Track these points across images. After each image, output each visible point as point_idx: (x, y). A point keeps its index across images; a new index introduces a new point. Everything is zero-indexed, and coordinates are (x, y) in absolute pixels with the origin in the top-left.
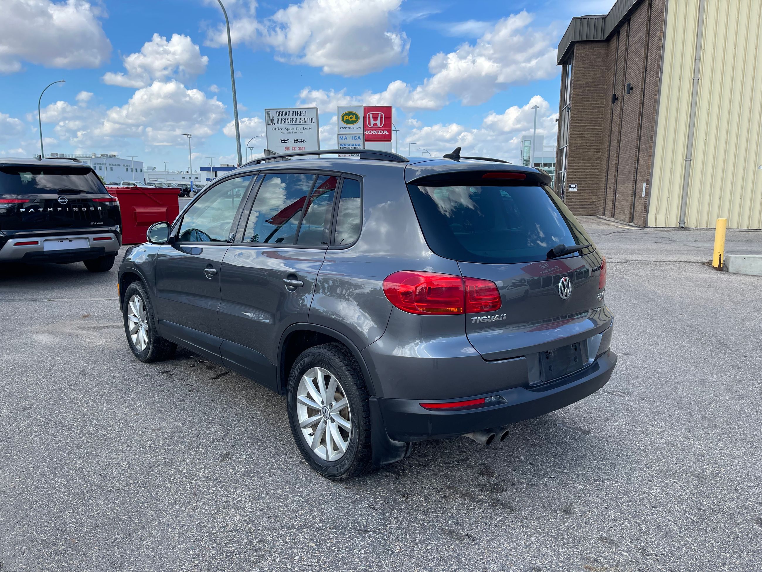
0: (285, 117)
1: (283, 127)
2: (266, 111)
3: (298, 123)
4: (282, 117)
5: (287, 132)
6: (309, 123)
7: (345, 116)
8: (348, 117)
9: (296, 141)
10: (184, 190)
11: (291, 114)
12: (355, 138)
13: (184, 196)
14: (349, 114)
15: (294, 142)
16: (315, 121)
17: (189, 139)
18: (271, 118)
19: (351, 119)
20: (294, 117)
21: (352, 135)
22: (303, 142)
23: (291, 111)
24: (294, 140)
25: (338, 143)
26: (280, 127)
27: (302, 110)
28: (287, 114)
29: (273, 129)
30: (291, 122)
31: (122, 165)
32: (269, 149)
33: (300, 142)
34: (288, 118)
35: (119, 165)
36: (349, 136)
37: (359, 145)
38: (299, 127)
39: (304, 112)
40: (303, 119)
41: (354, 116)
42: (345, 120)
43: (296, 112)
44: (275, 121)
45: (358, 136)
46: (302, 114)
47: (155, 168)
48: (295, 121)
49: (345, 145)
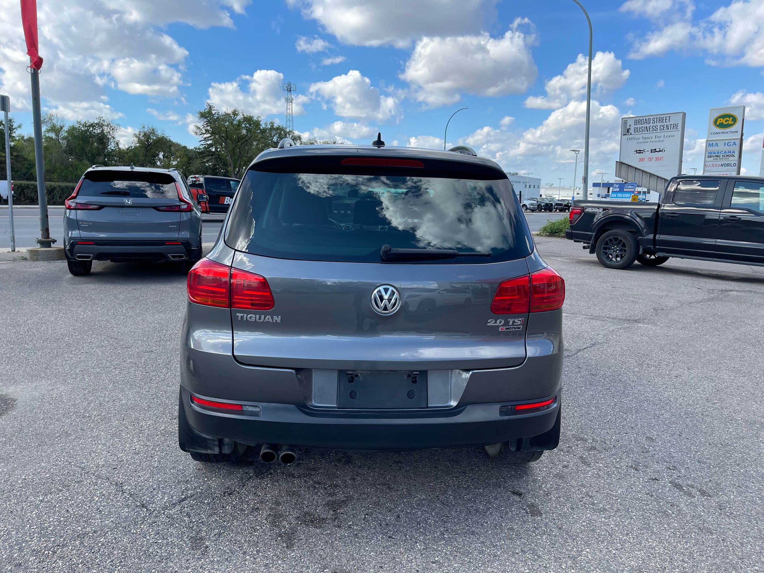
0: (643, 126)
1: (640, 136)
2: (623, 120)
3: (659, 131)
4: (641, 126)
5: (644, 141)
6: (672, 130)
7: (719, 120)
8: (723, 121)
9: (654, 151)
10: (565, 205)
11: (652, 121)
12: (729, 144)
13: (565, 211)
14: (723, 116)
15: (651, 152)
16: (680, 127)
17: (577, 155)
18: (628, 128)
19: (726, 122)
20: (655, 125)
21: (725, 141)
22: (662, 151)
23: (651, 118)
24: (652, 150)
25: (706, 151)
26: (637, 136)
27: (665, 116)
28: (647, 121)
29: (629, 139)
30: (651, 130)
31: (522, 182)
32: (622, 161)
33: (658, 152)
34: (647, 125)
35: (519, 182)
36: (721, 142)
37: (734, 152)
38: (659, 135)
39: (668, 118)
40: (665, 126)
41: (731, 118)
42: (718, 124)
43: (658, 119)
44: (632, 131)
45: (732, 142)
46: (664, 121)
47: (552, 184)
48: (655, 129)
49: (714, 153)
